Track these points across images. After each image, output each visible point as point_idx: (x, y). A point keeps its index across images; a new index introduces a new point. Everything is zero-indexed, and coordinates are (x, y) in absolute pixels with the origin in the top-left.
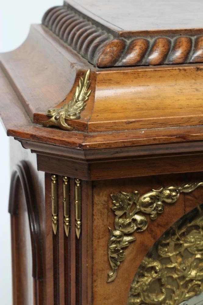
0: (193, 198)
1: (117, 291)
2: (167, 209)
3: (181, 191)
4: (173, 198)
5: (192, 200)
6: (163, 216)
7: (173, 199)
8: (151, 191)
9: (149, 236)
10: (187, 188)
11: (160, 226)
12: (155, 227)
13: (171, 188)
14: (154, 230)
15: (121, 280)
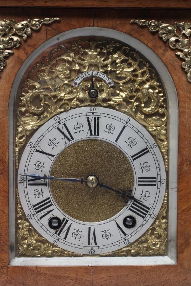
0: (52, 29)
1: (2, 89)
2: (35, 35)
3: (43, 23)
4: (37, 25)
5: (51, 31)
6: (32, 39)
7: (37, 27)
8: (23, 21)
9: (23, 52)
10: (47, 21)
11: (31, 46)
12: (27, 47)
13: (36, 19)
14: (26, 49)
15: (4, 81)
